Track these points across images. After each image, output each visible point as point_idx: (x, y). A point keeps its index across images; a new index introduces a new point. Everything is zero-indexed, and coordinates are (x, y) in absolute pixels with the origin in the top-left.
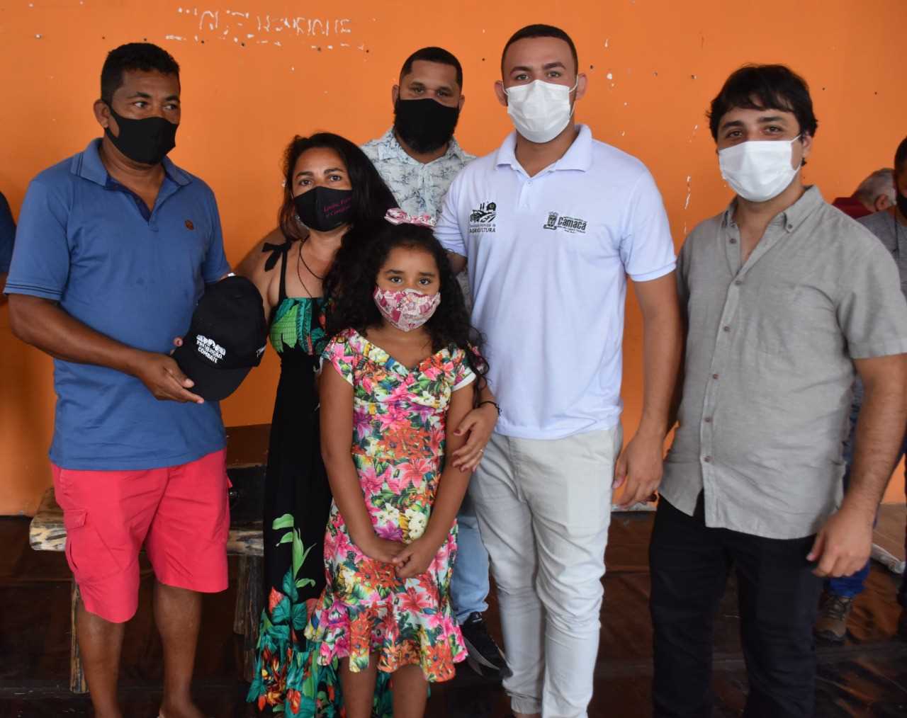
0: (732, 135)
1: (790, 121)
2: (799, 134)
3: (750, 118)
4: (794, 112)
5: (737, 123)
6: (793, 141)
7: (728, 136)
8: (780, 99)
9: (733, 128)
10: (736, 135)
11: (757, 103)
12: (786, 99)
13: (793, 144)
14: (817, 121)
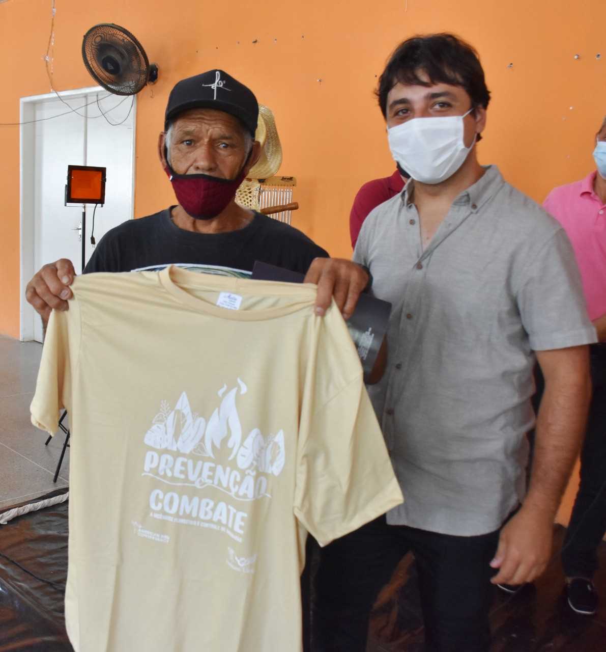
0: (401, 114)
1: (460, 94)
2: (470, 109)
3: (417, 95)
4: (463, 85)
5: (403, 101)
6: (465, 115)
7: (397, 114)
8: (448, 72)
9: (400, 106)
10: (404, 113)
11: (424, 78)
12: (454, 71)
13: (465, 120)
14: (489, 92)
